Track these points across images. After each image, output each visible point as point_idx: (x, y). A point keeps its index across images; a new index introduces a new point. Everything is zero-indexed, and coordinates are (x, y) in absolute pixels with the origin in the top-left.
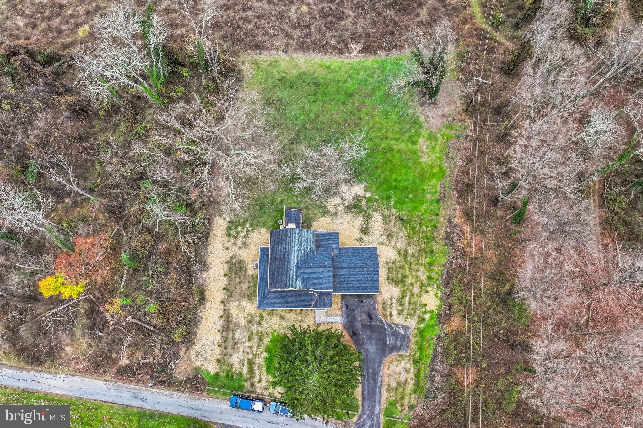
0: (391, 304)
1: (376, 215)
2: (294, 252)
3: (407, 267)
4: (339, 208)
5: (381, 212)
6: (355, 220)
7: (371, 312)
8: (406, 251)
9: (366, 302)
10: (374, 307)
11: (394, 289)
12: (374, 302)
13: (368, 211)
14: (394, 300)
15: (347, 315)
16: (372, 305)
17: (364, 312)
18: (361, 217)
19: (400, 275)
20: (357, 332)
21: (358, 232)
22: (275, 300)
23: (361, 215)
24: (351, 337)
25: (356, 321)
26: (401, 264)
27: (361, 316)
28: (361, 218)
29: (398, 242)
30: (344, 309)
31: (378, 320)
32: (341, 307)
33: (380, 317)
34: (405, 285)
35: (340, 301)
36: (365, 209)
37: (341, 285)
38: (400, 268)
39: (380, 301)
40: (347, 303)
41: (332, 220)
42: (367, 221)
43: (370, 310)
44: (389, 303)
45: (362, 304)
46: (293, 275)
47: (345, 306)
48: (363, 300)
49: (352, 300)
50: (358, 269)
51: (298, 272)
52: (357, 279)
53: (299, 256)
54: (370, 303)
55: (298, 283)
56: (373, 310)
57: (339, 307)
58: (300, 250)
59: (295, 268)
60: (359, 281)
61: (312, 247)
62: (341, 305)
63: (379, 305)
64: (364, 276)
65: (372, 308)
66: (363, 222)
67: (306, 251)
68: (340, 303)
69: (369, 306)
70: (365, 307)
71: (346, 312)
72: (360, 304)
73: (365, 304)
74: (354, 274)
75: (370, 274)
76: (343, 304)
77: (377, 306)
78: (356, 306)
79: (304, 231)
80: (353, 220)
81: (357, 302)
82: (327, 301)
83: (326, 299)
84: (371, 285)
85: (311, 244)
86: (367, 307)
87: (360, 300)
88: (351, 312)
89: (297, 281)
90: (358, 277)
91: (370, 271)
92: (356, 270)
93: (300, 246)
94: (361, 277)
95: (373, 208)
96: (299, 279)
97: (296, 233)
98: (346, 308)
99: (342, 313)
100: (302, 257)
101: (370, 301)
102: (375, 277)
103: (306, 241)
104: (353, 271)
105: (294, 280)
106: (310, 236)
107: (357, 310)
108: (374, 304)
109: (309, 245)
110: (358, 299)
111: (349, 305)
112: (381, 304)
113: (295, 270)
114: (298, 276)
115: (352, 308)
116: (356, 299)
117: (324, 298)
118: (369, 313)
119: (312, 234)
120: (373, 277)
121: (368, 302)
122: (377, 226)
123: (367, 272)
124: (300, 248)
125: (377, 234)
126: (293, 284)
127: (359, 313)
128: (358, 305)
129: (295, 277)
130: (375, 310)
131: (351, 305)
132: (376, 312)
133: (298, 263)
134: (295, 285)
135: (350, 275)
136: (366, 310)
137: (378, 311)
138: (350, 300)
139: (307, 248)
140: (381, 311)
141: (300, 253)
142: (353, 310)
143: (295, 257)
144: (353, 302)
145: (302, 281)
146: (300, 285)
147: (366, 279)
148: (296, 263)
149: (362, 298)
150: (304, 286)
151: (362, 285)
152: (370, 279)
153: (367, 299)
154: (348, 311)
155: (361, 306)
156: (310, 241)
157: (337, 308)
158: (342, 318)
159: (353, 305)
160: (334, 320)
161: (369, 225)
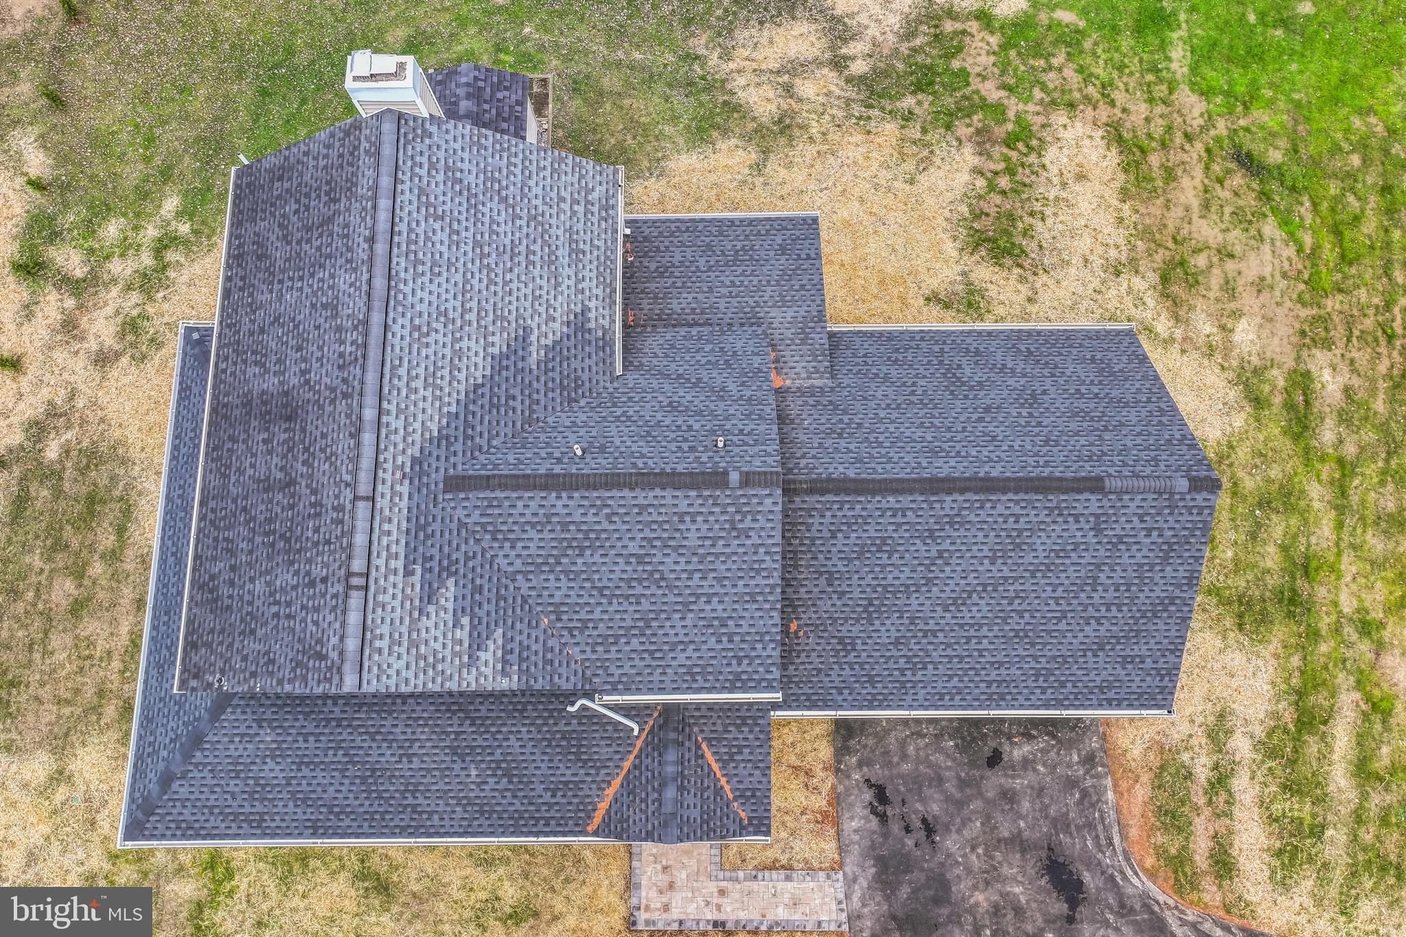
0: (1220, 780)
1: (1068, 135)
3: (1317, 493)
4: (807, 88)
5: (1104, 113)
6: (925, 164)
7: (1074, 845)
8: (1302, 381)
9: (1027, 763)
10: (1089, 799)
11: (1236, 659)
12: (1089, 760)
13: (1014, 106)
14: (1241, 746)
15: (883, 865)
16: (1072, 783)
17: (1018, 843)
18: (968, 150)
19: (1271, 557)
21: (950, 249)
22: (273, 771)
23: (963, 131)
26: (1275, 472)
27: (991, 878)
28: (968, 157)
29: (1237, 314)
30: (857, 821)
31: (1124, 909)
32: (836, 799)
33: (1139, 882)
34: (1314, 635)
35: (825, 751)
36: (991, 91)
37: (847, 645)
38: (1264, 503)
39: (1136, 752)
40: (878, 773)
41: (758, 168)
42: (1009, 170)
43: (1061, 823)
44: (1202, 771)
45: (994, 781)
46: (381, 562)
47: (868, 795)
48: (1000, 744)
49: (918, 750)
50: (1017, 502)
51: (437, 526)
52: (995, 590)
53: (462, 376)
54: (1055, 768)
55: (439, 634)
56: (1084, 826)
57: (820, 802)
58: (472, 317)
59: (404, 489)
60: (1015, 606)
61: (592, 304)
62: (833, 787)
63: (1124, 785)
64: (1067, 561)
65: (1072, 815)
66: (981, 183)
67: (533, 338)
68: (825, 769)
69: (1052, 798)
70: (1019, 802)
71: (873, 847)
72: (982, 778)
73: (1019, 776)
74: (975, 548)
75: (1123, 547)
76: (848, 777)
77: (1110, 795)
78: (948, 799)
79: (518, 161)
80: (909, 166)
81: (954, 760)
82: (723, 781)
83: (715, 767)
84: (1118, 647)
85: (578, 282)
86: (1037, 807)
87: (981, 749)
88: (910, 842)
89: (431, 609)
90: (1006, 573)
91: (1123, 519)
92: (1000, 508)
93: (475, 282)
94: (1034, 577)
95: (1044, 88)
96: (450, 595)
97: (432, 166)
98: (874, 811)
99: (841, 850)
100: (486, 390)
101: (1058, 754)
102: (1169, 569)
103: (537, 248)
104: (972, 518)
105: (397, 603)
106: (580, 209)
107: (959, 831)
108: (1092, 777)
109: (557, 285)
110: (963, 738)
111: (898, 791)
112: (1145, 778)
113: (404, 504)
114: (435, 564)
115: (916, 812)
116: (952, 737)
117: (702, 756)
118: (1050, 849)
119: (589, 191)
120: (1150, 571)
121: (1044, 765)
122: (1084, 206)
123: (1097, 523)
124: (474, 304)
125: (1086, 261)
126: (384, 644)
127: (973, 849)
128: (968, 791)
129: (408, 573)
130: (1100, 827)
131: (910, 791)
132: (1111, 844)
133: (444, 439)
134: (403, 650)
135: (940, 557)
136: (1032, 828)
137: (1124, 837)
138: (903, 744)
139: (542, 310)
140: (1149, 837)
141: (472, 344)
142: (929, 828)
143: (419, 384)
144: (930, 765)
145: (481, 613)
146: (454, 654)
147: (1083, 595)
148: (417, 437)
149: (995, 732)
150: (505, 662)
151: (1033, 645)
152: (1117, 590)
153: (1034, 737)
154: (885, 836)
155: (990, 795)
156: (576, 253)
157: (803, 813)
158: (841, 896)
159: (928, 792)
160: (782, 913)
161: (1023, 202)
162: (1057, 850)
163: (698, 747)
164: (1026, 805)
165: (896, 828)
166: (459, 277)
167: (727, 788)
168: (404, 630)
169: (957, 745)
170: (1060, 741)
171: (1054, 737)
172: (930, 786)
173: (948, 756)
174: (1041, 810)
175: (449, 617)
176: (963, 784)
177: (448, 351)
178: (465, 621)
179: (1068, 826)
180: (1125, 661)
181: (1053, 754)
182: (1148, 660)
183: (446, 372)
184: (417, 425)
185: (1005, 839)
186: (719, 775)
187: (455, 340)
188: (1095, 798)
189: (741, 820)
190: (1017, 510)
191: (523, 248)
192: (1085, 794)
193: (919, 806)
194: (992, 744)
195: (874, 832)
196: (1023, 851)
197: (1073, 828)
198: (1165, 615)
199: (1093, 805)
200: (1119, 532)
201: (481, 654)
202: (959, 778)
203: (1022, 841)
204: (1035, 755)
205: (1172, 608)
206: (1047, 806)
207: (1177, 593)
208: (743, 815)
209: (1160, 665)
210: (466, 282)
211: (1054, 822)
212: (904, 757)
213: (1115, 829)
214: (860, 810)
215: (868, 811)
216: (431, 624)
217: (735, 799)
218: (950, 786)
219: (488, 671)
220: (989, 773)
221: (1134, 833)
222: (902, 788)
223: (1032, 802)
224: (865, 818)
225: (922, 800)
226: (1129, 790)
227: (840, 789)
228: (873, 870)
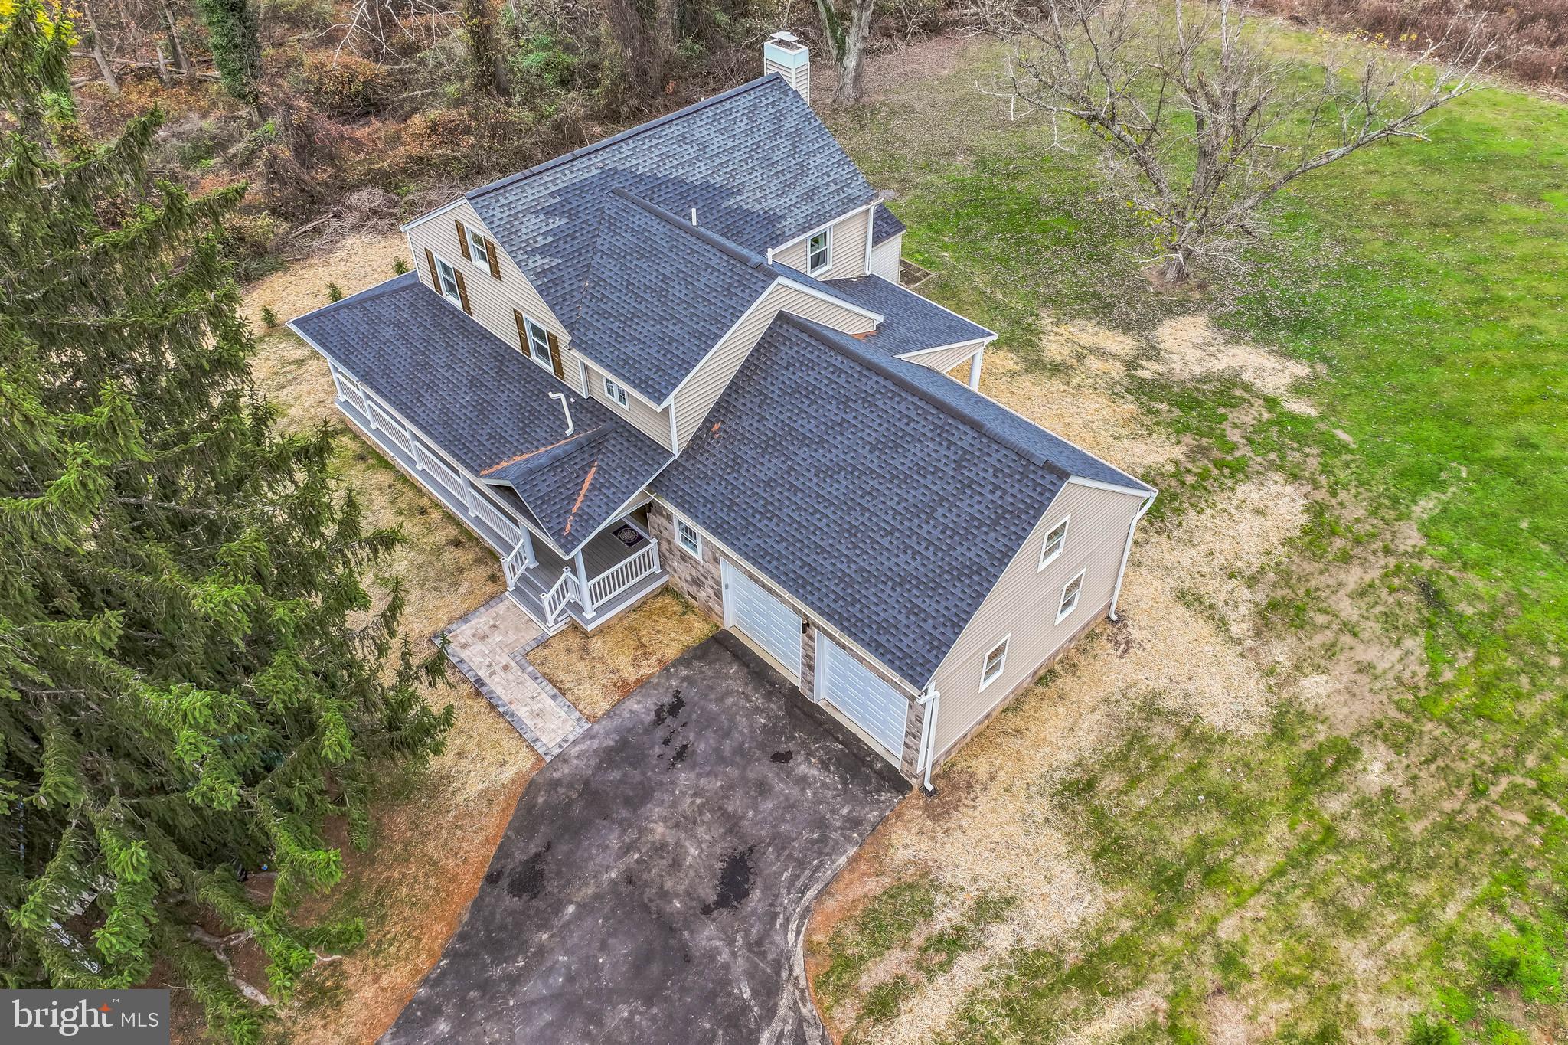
0: (953, 943)
1: (1275, 489)
2: (677, 129)
3: (1278, 833)
4: (1095, 364)
5: (1319, 496)
6: (1135, 436)
7: (770, 861)
8: (1346, 754)
9: (803, 781)
10: (823, 847)
11: (1066, 874)
12: (855, 823)
13: (1244, 451)
14: (1001, 938)
15: (623, 744)
16: (821, 823)
17: (732, 824)
18: (1180, 449)
20: (552, 886)
22: (387, 332)
23: (1188, 439)
24: (492, 879)
25: (624, 826)
27: (684, 823)
28: (1178, 453)
29: (1319, 669)
30: (640, 708)
31: (757, 947)
32: (642, 683)
33: (793, 941)
35: (672, 652)
36: (1235, 436)
39: (901, 855)
40: (690, 694)
42: (1202, 477)
43: (781, 841)
44: (946, 919)
45: (765, 770)
46: (546, 179)
47: (667, 700)
48: (798, 752)
49: (734, 704)
50: (917, 407)
51: (589, 197)
52: (859, 478)
53: (681, 171)
54: (821, 803)
55: (531, 228)
56: (796, 860)
57: (631, 674)
58: (718, 161)
59: (595, 172)
60: (863, 502)
61: (790, 220)
62: (651, 675)
63: (863, 867)
64: (922, 481)
65: (796, 844)
66: (1172, 469)
67: (739, 198)
68: (659, 661)
69: (794, 819)
70: (766, 799)
71: (629, 730)
72: (758, 760)
73: (787, 784)
74: (867, 431)
75: (968, 492)
76: (668, 679)
77: (843, 860)
78: (718, 751)
79: (822, 143)
80: (1123, 431)
81: (752, 732)
82: (580, 499)
83: (586, 486)
84: (915, 591)
85: (794, 205)
86: (775, 814)
87: (780, 742)
88: (657, 750)
89: (542, 217)
90: (874, 467)
91: (982, 466)
92: (902, 407)
93: (737, 154)
94: (892, 482)
95: (1282, 457)
96: (558, 223)
97: (773, 104)
98: (658, 712)
99: (608, 714)
100: (686, 187)
101: (834, 797)
102: (993, 534)
103: (788, 176)
104: (880, 403)
105: (531, 198)
106: (833, 187)
107: (699, 776)
108: (842, 835)
109: (780, 195)
110: (775, 725)
111: (689, 716)
112: (887, 881)
113: (586, 175)
114: (568, 207)
115: (686, 737)
116: (768, 718)
117: (586, 473)
118: (751, 850)
119: (848, 186)
120: (977, 528)
121: (815, 794)
122: (1243, 528)
123: (962, 459)
124: (725, 159)
125: (1211, 554)
126: (503, 202)
127: (696, 795)
128: (738, 759)
129: (552, 195)
130: (807, 873)
131: (698, 722)
132: (803, 892)
133: (640, 179)
134: (508, 213)
135: (840, 425)
136: (754, 823)
137: (819, 897)
138: (728, 693)
139: (758, 195)
140: (841, 920)
141: (703, 168)
142: (682, 754)
143: (657, 152)
144: (732, 720)
145: (562, 246)
146: (526, 241)
147: (916, 521)
148: (628, 165)
149: (803, 742)
150: (544, 271)
151: (856, 546)
152: (943, 532)
153: (829, 771)
154: (647, 731)
155: (751, 775)
156: (809, 196)
157: (613, 672)
158: (571, 738)
159: (709, 733)
160: (522, 712)
161: (1193, 495)
162: (756, 855)
163: (589, 466)
164: (769, 805)
165: (660, 733)
166: (731, 144)
167: (578, 504)
168: (519, 208)
169: (765, 725)
170: (845, 790)
171: (844, 783)
172: (715, 732)
173: (751, 726)
174: (775, 819)
175: (545, 229)
176: (739, 750)
177: (687, 158)
178: (550, 239)
179: (784, 848)
180: (914, 610)
181: (830, 793)
182: (930, 621)
183: (675, 162)
184: (634, 162)
185: (726, 811)
186: (582, 492)
187: (696, 158)
188: (828, 850)
189: (564, 529)
190: (913, 415)
191: (780, 168)
192: (823, 839)
193: (692, 736)
194: (792, 746)
195: (642, 723)
196: (730, 831)
197: (787, 852)
198: (967, 581)
199: (820, 853)
200: (972, 475)
201: (538, 257)
202: (741, 745)
203: (736, 824)
204: (815, 782)
205: (976, 578)
206: (784, 821)
207: (986, 564)
208: (568, 527)
209: (936, 633)
210: (733, 148)
211: (775, 837)
212: (720, 700)
213: (819, 886)
214: (650, 704)
215: (653, 708)
216: (534, 221)
217: (575, 515)
218: (728, 746)
219: (532, 265)
220: (766, 761)
221: (831, 904)
222: (694, 716)
223: (776, 808)
224: (648, 710)
225: (699, 735)
226: (863, 874)
227: (655, 680)
228: (612, 743)
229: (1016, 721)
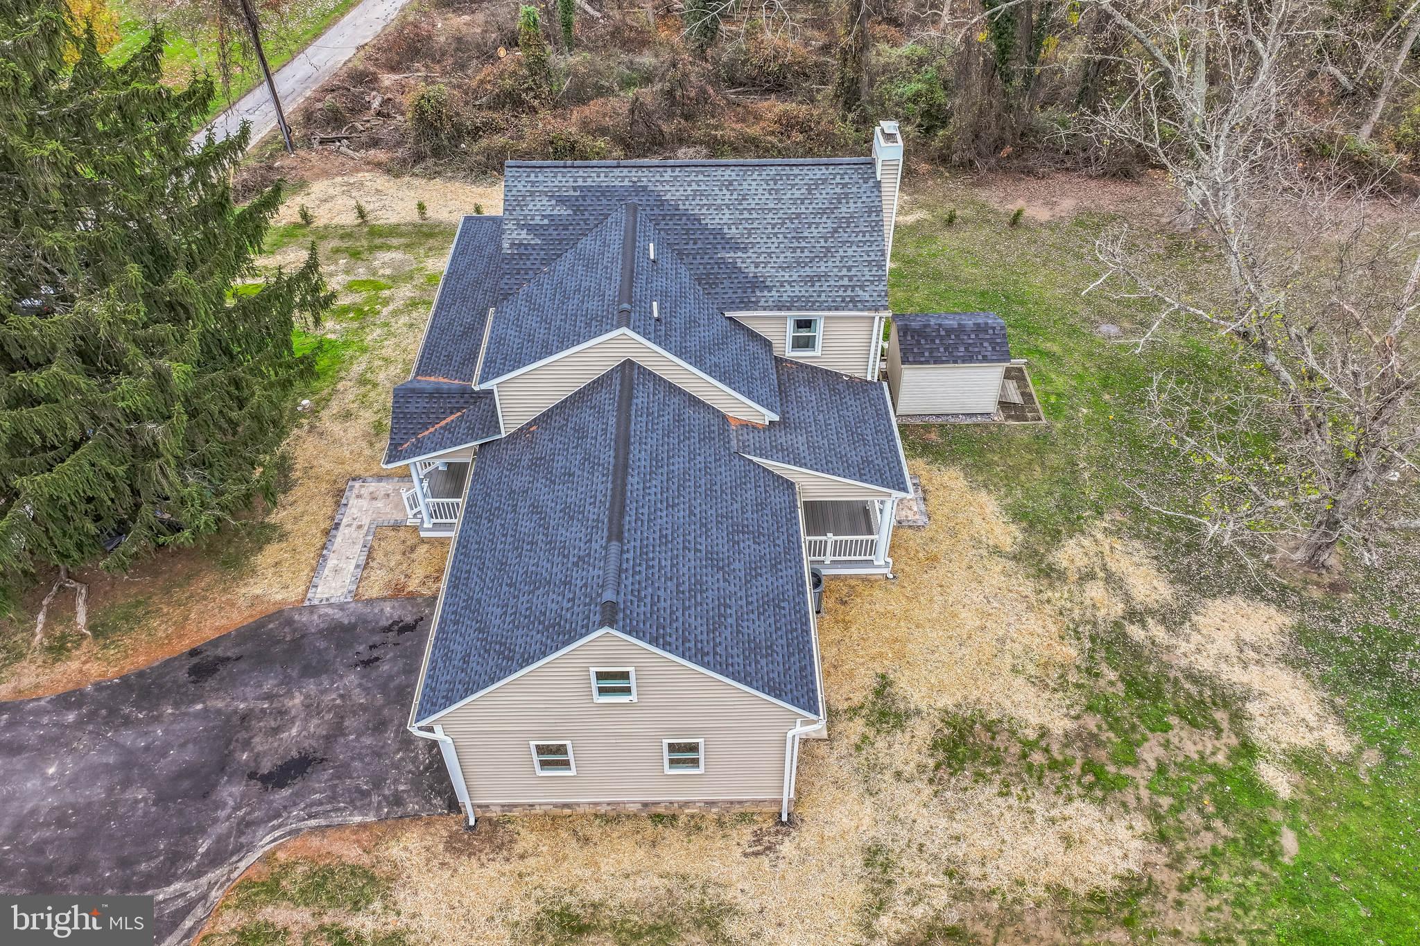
1: (1120, 832)
2: (728, 174)
4: (1095, 591)
5: (1163, 875)
6: (1036, 683)
7: (320, 781)
9: (407, 744)
10: (359, 799)
12: (397, 801)
13: (1141, 775)
15: (351, 628)
16: (378, 783)
17: (336, 731)
18: (1070, 725)
20: (211, 683)
21: (946, 701)
23: (1092, 721)
24: (194, 653)
25: (287, 681)
27: (312, 709)
28: (1060, 725)
30: (389, 611)
31: (246, 825)
32: (410, 597)
33: (265, 842)
36: (1150, 753)
39: (395, 851)
41: (996, 551)
42: (1054, 765)
43: (343, 771)
44: (359, 922)
46: (581, 173)
47: (409, 619)
50: (605, 494)
51: (604, 202)
52: (540, 526)
53: (704, 211)
54: (397, 768)
55: (538, 207)
56: (334, 792)
57: (413, 585)
58: (746, 215)
59: (626, 183)
60: (525, 547)
61: (774, 293)
62: (421, 595)
63: (364, 836)
64: (555, 557)
65: (348, 781)
66: (1032, 735)
67: (740, 254)
69: (369, 764)
70: (373, 735)
71: (366, 622)
72: (403, 705)
73: (396, 736)
74: (574, 492)
75: (562, 588)
76: (428, 605)
77: (358, 819)
78: (391, 678)
79: (868, 237)
80: (1031, 669)
82: (432, 430)
83: (443, 423)
84: (479, 643)
85: (789, 283)
86: (363, 751)
88: (361, 648)
89: (553, 202)
90: (551, 524)
91: (584, 573)
92: (601, 487)
93: (771, 215)
94: (546, 544)
95: (1176, 810)
96: (562, 212)
97: (844, 185)
98: (395, 623)
99: (370, 601)
100: (697, 226)
101: (410, 772)
102: (539, 635)
103: (807, 253)
104: (596, 475)
105: (557, 183)
106: (846, 282)
107: (360, 685)
108: (379, 803)
109: (783, 269)
111: (406, 640)
112: (366, 860)
113: (617, 183)
114: (581, 202)
115: (386, 654)
117: (452, 413)
118: (322, 760)
119: (862, 287)
120: (539, 622)
121: (402, 759)
122: (1029, 841)
123: (583, 558)
124: (755, 216)
125: (958, 838)
126: (532, 177)
127: (342, 696)
129: (575, 189)
130: (329, 807)
131: (405, 649)
132: (310, 817)
133: (661, 203)
134: (529, 188)
135: (569, 476)
136: (346, 745)
137: (313, 831)
139: (762, 259)
140: (306, 858)
141: (727, 216)
142: (369, 662)
143: (695, 187)
145: (551, 231)
146: (525, 216)
147: (526, 587)
148: (661, 188)
150: (520, 245)
151: (493, 580)
152: (527, 609)
153: (430, 751)
154: (373, 631)
155: (386, 712)
156: (811, 280)
157: (406, 576)
158: (332, 601)
159: (400, 663)
160: (332, 562)
161: (1018, 775)
162: (320, 767)
163: (459, 409)
164: (368, 741)
165: (376, 639)
166: (771, 206)
167: (426, 433)
168: (541, 188)
170: (422, 773)
171: (426, 769)
172: (406, 664)
174: (360, 754)
175: (548, 212)
176: (401, 689)
177: (719, 202)
178: (546, 222)
179: (339, 778)
180: (466, 657)
181: (411, 767)
182: (463, 674)
183: (705, 202)
184: (667, 188)
185: (341, 723)
186: (437, 426)
187: (728, 206)
188: (358, 804)
189: (401, 445)
190: (599, 498)
191: (803, 244)
192: (365, 794)
193: (391, 655)
195: (377, 623)
196: (327, 738)
197: (335, 782)
198: (499, 662)
199: (352, 802)
200: (574, 576)
201: (524, 231)
202: (407, 686)
203: (336, 736)
204: (412, 751)
205: (504, 663)
206: (362, 760)
207: (517, 657)
208: (405, 446)
209: (456, 687)
210: (770, 210)
211: (346, 766)
213: (323, 822)
214: (397, 614)
215: (396, 618)
216: (544, 202)
217: (418, 440)
218: (401, 680)
219: (514, 236)
221: (315, 842)
222: (408, 643)
223: (369, 747)
224: (391, 617)
225: (395, 658)
226: (358, 841)
227: (419, 600)
228: (346, 622)
229: (595, 831)
